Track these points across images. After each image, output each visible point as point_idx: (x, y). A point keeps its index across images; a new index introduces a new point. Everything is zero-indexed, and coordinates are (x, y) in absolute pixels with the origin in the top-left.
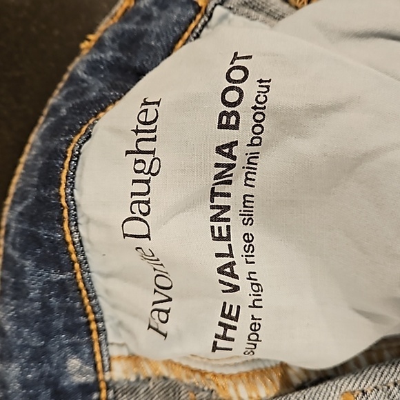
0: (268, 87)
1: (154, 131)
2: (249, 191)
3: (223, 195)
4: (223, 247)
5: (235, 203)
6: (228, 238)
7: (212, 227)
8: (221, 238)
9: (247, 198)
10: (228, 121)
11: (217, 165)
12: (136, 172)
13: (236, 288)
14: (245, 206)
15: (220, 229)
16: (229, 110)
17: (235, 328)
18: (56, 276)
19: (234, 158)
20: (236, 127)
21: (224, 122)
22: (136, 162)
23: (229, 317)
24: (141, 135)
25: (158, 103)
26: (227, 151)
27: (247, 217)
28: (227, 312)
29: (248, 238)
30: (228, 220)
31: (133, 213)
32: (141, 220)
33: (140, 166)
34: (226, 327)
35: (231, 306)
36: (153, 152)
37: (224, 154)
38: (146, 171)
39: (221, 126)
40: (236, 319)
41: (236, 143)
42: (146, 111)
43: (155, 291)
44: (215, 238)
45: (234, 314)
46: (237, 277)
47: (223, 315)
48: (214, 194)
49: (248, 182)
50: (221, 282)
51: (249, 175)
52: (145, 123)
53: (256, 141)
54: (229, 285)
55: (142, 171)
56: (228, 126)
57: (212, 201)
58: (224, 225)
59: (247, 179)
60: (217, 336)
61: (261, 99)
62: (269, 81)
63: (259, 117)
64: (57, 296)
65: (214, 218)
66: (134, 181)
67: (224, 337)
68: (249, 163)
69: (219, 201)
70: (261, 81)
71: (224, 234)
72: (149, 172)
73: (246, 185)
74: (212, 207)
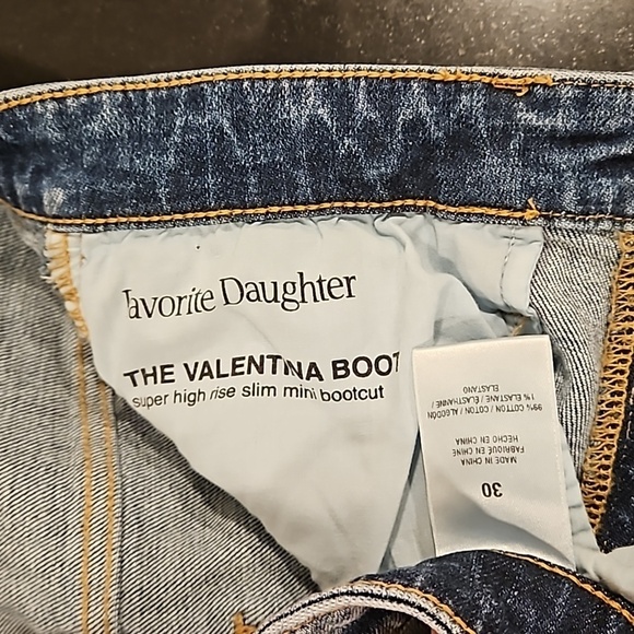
0: (376, 397)
1: (323, 299)
2: (280, 391)
3: (274, 367)
4: (226, 368)
5: (267, 378)
6: (234, 374)
7: (244, 358)
8: (235, 366)
9: (272, 390)
10: (340, 369)
11: (299, 364)
12: (285, 285)
13: (192, 378)
14: (263, 388)
15: (242, 365)
16: (350, 367)
17: (155, 382)
18: (162, 192)
19: (308, 379)
20: (336, 376)
21: (339, 365)
22: (293, 284)
23: (163, 374)
24: (317, 286)
25: (350, 295)
26: (313, 372)
27: (251, 390)
28: (166, 370)
29: (230, 392)
30: (249, 372)
31: (246, 286)
32: (242, 295)
33: (290, 288)
34: (154, 374)
35: (172, 373)
36: (303, 301)
37: (310, 370)
38: (286, 296)
39: (334, 363)
40: (163, 381)
41: (321, 379)
42: (341, 285)
43: (155, 299)
44: (234, 360)
45: (167, 378)
46: (200, 379)
47: (163, 367)
48: (275, 358)
49: (288, 391)
50: (196, 364)
51: (294, 391)
52: (329, 287)
53: (326, 397)
54: (195, 371)
55: (286, 292)
56: (335, 369)
57: (268, 357)
58: (245, 369)
59: (291, 389)
60: (143, 371)
61: (363, 395)
62: (382, 396)
63: (348, 395)
64: (138, 190)
65: (251, 359)
66: (275, 284)
67: (146, 376)
68: (306, 390)
69: (268, 363)
70: (381, 389)
71: (238, 370)
72: (285, 300)
73: (285, 389)
74: (262, 357)
